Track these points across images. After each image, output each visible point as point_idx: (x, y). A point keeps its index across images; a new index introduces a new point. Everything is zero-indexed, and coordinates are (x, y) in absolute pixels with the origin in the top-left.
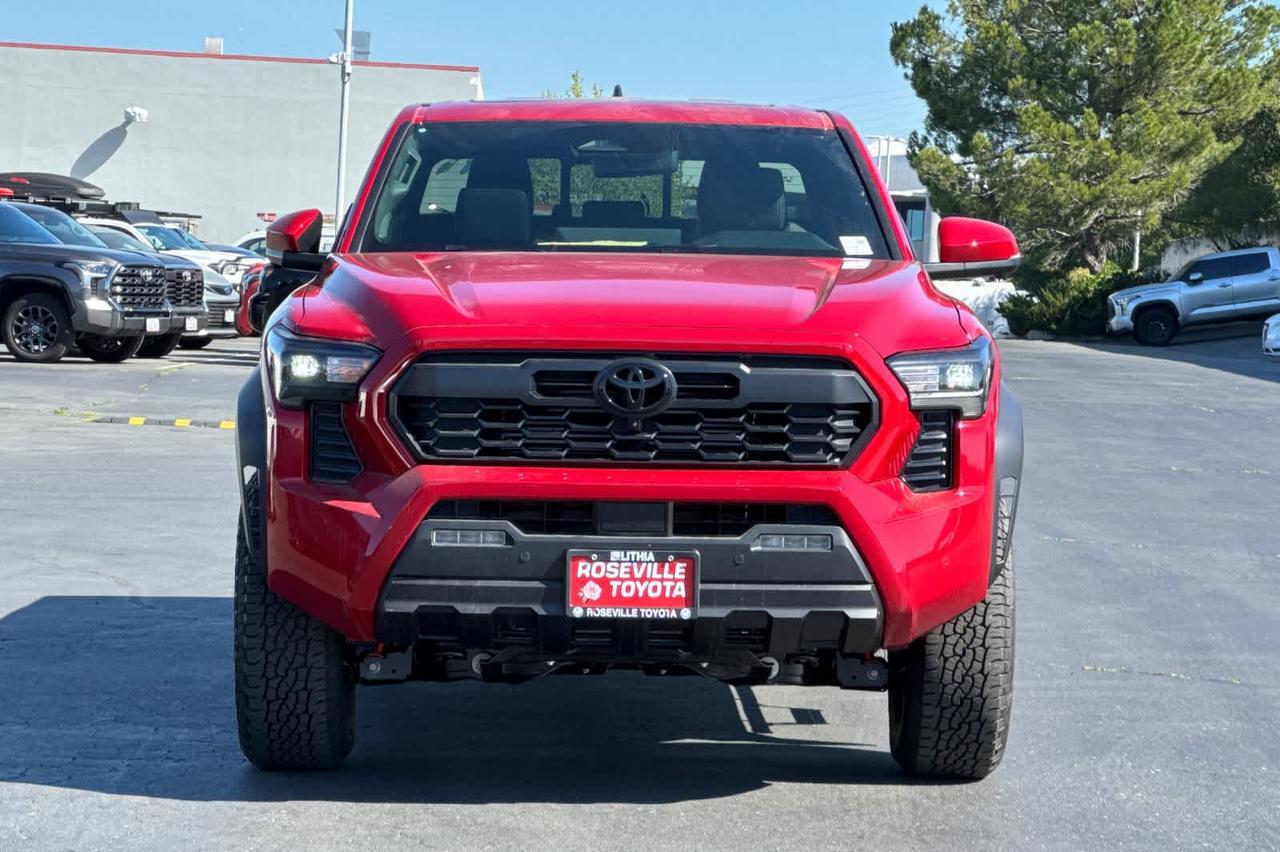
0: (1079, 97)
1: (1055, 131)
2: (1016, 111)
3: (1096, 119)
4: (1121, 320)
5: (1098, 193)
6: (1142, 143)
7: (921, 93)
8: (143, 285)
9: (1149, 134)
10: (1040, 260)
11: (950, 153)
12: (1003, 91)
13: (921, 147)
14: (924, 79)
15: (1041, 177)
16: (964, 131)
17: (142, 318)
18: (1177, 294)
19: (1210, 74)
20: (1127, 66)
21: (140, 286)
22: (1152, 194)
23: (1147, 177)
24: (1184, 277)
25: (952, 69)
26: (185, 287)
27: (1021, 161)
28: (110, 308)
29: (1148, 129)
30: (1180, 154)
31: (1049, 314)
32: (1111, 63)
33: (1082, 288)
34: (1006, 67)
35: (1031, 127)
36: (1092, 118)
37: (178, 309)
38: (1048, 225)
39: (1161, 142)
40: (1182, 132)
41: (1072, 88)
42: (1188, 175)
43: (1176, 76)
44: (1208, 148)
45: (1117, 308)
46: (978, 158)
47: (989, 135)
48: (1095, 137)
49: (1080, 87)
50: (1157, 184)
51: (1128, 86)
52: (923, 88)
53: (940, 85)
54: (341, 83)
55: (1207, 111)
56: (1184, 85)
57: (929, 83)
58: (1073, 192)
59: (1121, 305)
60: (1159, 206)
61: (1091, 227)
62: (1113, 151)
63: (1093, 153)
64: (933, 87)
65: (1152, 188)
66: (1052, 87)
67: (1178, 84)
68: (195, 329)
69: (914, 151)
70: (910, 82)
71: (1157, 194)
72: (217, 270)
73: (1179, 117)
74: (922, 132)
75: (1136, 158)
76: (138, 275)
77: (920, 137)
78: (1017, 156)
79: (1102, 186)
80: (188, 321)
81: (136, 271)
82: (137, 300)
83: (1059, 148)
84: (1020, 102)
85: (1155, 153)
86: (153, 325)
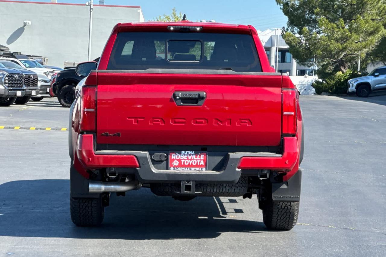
0: (338, 15)
1: (330, 26)
2: (317, 19)
3: (343, 22)
4: (352, 88)
5: (344, 47)
6: (359, 30)
7: (286, 14)
8: (15, 80)
9: (361, 27)
10: (325, 69)
11: (295, 34)
12: (313, 13)
13: (286, 32)
14: (287, 9)
15: (325, 42)
16: (300, 27)
17: (15, 91)
18: (371, 80)
19: (382, 7)
20: (354, 4)
21: (14, 80)
22: (362, 47)
23: (361, 41)
24: (373, 74)
25: (296, 6)
26: (31, 80)
27: (319, 36)
28: (4, 88)
29: (361, 25)
30: (372, 33)
31: (328, 87)
32: (348, 3)
33: (339, 78)
34: (314, 5)
35: (322, 25)
36: (342, 22)
37: (29, 88)
38: (328, 57)
39: (365, 30)
40: (372, 26)
41: (336, 12)
42: (374, 40)
43: (370, 7)
44: (381, 31)
45: (351, 84)
46: (305, 35)
47: (308, 28)
48: (343, 28)
49: (338, 11)
50: (364, 43)
51: (354, 11)
52: (286, 12)
53: (292, 11)
54: (90, 12)
55: (381, 19)
56: (373, 11)
57: (288, 11)
58: (336, 46)
59: (352, 84)
60: (365, 50)
61: (342, 58)
62: (349, 33)
63: (342, 33)
64: (290, 12)
65: (362, 44)
66: (329, 12)
67: (371, 10)
68: (35, 94)
69: (284, 33)
70: (282, 10)
71: (364, 47)
72: (46, 74)
73: (371, 21)
74: (286, 27)
75: (357, 35)
76: (14, 77)
77: (285, 29)
78: (318, 35)
79: (346, 44)
80: (32, 92)
81: (13, 75)
82: (13, 85)
83: (331, 32)
84: (318, 16)
85: (363, 33)
86: (19, 93)
